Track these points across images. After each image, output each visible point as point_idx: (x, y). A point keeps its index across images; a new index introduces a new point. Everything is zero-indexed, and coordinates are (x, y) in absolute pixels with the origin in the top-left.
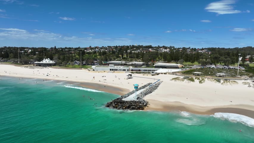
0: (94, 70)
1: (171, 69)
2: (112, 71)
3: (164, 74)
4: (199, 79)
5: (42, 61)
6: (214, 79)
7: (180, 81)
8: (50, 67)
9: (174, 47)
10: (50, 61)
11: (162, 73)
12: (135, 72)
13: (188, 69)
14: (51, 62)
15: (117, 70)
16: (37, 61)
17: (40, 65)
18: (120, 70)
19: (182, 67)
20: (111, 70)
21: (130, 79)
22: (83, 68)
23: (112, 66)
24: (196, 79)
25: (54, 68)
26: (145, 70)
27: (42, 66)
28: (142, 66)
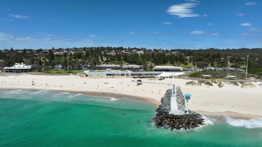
0: (87, 76)
1: (173, 72)
2: (109, 76)
3: (170, 77)
4: (216, 83)
5: (13, 67)
6: (230, 82)
7: (197, 85)
8: (26, 73)
9: (145, 49)
10: (24, 66)
11: (167, 77)
12: (137, 76)
13: (190, 71)
14: (26, 67)
15: (114, 75)
16: (6, 66)
17: (11, 71)
18: (118, 75)
19: (184, 69)
20: (107, 75)
21: (140, 85)
22: (71, 74)
23: (110, 71)
24: (213, 82)
25: (33, 74)
26: (146, 74)
27: (14, 72)
28: (140, 70)
